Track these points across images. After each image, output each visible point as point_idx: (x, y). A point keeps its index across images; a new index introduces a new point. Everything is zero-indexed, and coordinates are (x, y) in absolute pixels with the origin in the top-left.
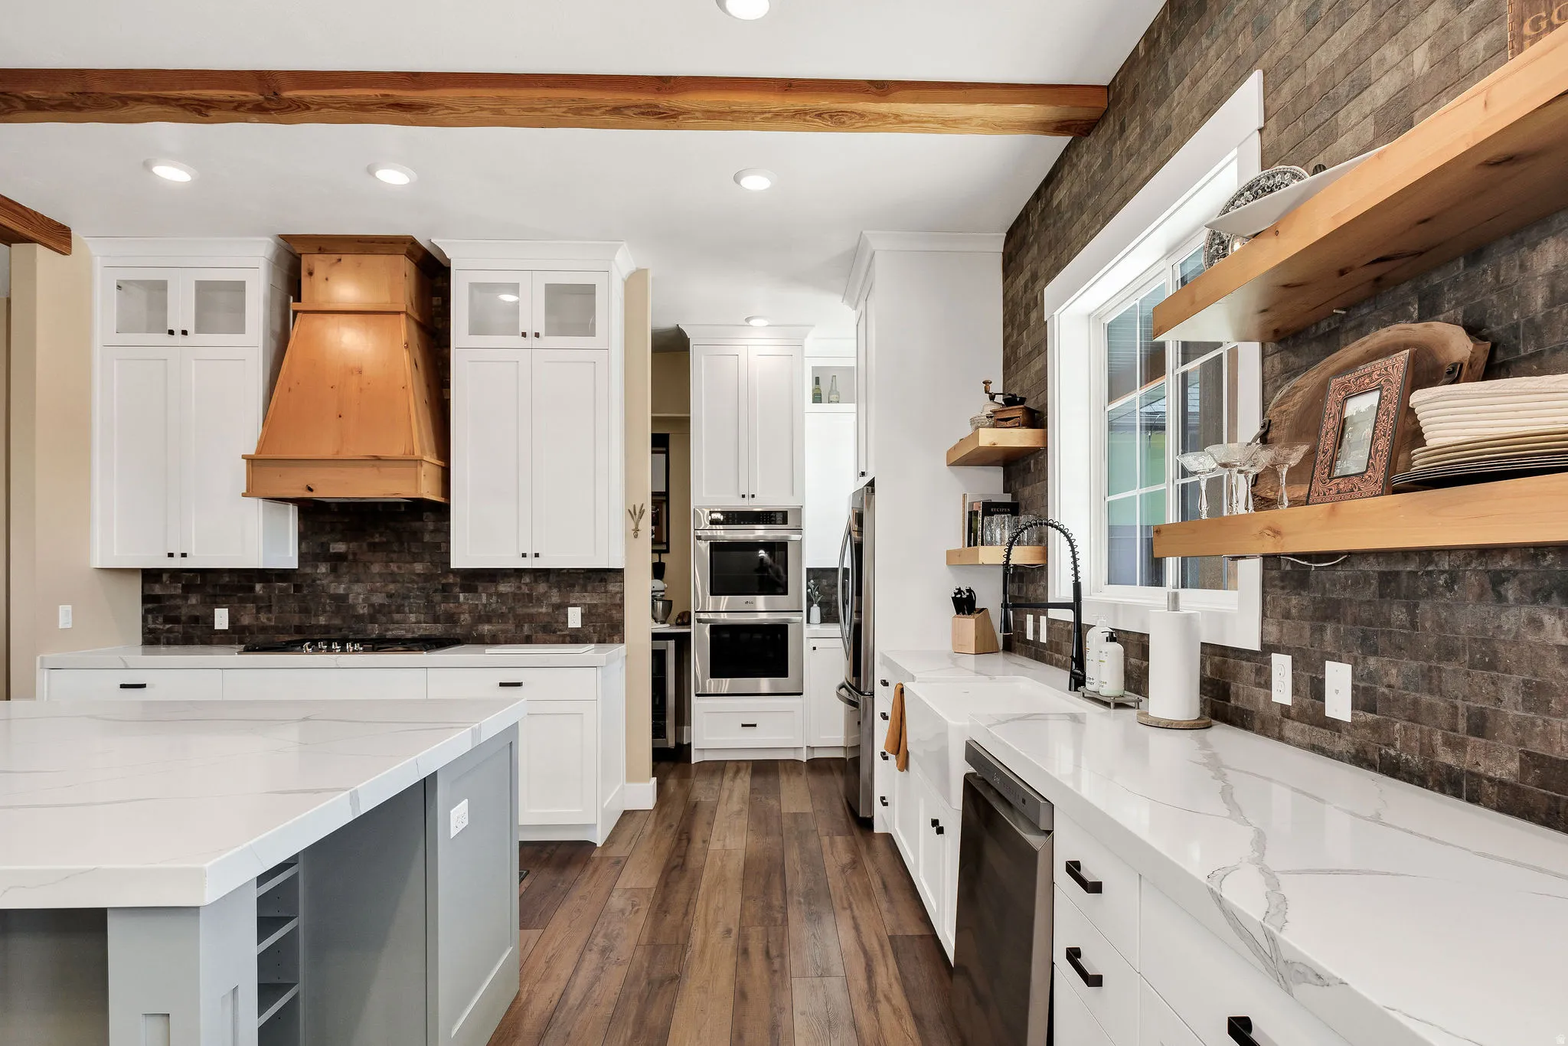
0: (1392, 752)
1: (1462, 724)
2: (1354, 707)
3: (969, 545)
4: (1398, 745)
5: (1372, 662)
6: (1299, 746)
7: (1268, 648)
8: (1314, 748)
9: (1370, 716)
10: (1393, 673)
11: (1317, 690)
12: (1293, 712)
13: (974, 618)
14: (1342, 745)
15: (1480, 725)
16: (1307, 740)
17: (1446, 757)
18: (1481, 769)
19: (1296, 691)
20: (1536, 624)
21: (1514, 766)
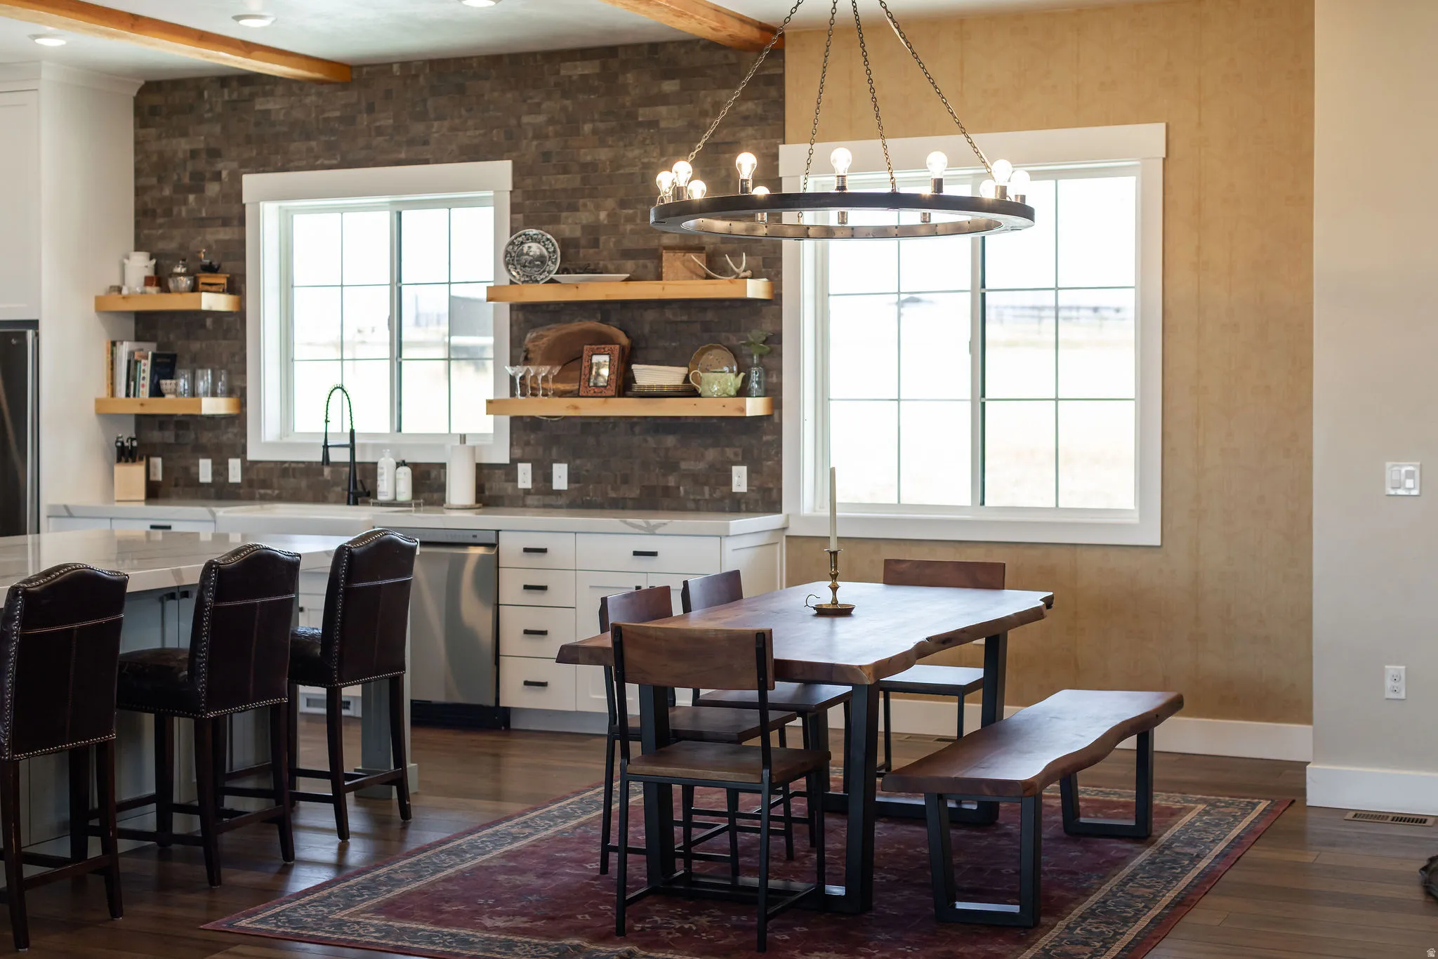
0: (588, 498)
1: (619, 481)
2: (569, 482)
3: (128, 395)
4: (591, 494)
5: (578, 462)
6: (537, 507)
7: (514, 462)
8: (545, 506)
9: (577, 485)
10: (588, 465)
11: (548, 478)
12: (532, 491)
13: (141, 465)
14: (561, 501)
15: (626, 480)
16: (541, 503)
17: (612, 495)
18: (626, 496)
19: (534, 480)
20: (646, 441)
21: (638, 492)
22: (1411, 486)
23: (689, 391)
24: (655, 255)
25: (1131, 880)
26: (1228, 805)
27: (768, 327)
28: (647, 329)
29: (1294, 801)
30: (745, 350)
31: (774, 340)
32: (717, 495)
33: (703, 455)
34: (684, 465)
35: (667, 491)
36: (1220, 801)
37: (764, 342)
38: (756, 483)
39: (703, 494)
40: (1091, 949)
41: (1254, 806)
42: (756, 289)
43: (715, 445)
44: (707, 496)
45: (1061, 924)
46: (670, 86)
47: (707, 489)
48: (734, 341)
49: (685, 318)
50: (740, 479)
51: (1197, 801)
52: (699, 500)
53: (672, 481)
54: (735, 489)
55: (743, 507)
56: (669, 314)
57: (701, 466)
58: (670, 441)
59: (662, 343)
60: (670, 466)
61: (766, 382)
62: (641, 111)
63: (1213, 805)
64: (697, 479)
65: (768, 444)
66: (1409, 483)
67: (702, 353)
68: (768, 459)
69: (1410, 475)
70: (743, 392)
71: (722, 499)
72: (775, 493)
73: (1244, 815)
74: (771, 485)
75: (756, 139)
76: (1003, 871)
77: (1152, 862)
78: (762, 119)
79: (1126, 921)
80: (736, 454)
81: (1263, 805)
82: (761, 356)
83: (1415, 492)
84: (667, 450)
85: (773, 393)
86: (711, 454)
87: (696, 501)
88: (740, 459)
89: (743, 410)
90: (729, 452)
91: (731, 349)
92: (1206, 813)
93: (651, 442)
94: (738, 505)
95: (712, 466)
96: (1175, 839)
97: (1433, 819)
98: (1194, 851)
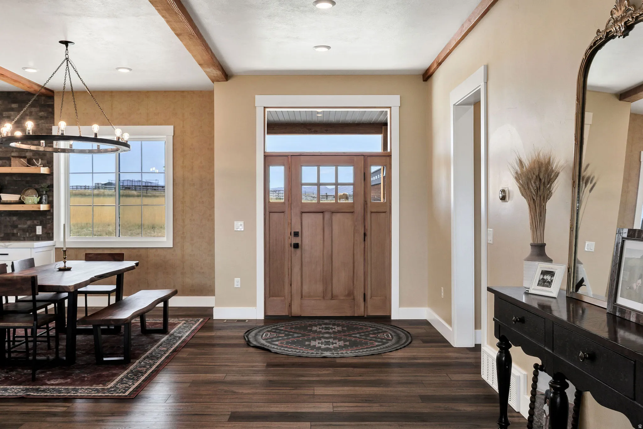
22: (241, 228)
23: (21, 202)
24: (9, 159)
25: (161, 346)
26: (191, 321)
27: (49, 183)
28: (6, 183)
29: (210, 318)
30: (41, 190)
31: (51, 187)
32: (31, 235)
33: (26, 223)
34: (19, 226)
35: (13, 235)
36: (189, 320)
37: (47, 187)
38: (45, 231)
39: (26, 235)
40: (146, 368)
41: (198, 320)
42: (44, 170)
43: (31, 219)
44: (28, 236)
45: (138, 361)
46: (14, 106)
47: (27, 234)
48: (37, 186)
49: (20, 179)
50: (39, 230)
51: (182, 320)
52: (25, 237)
53: (15, 231)
54: (37, 233)
55: (40, 239)
56: (14, 178)
57: (25, 226)
58: (15, 218)
59: (12, 187)
60: (15, 226)
61: (48, 200)
62: (4, 113)
63: (187, 321)
64: (24, 231)
65: (49, 219)
66: (241, 227)
67: (26, 190)
68: (49, 224)
69: (241, 225)
70: (40, 202)
71: (33, 237)
72: (51, 235)
73: (195, 324)
74: (50, 232)
75: (45, 124)
76: (121, 347)
77: (168, 340)
78: (46, 118)
79: (158, 358)
80: (38, 222)
81: (201, 320)
82: (46, 192)
83: (243, 230)
84: (14, 221)
85: (51, 203)
86: (29, 223)
87: (24, 238)
88: (39, 224)
89: (40, 208)
90: (35, 222)
91: (36, 189)
92: (185, 323)
93: (8, 219)
94: (38, 238)
95: (29, 226)
96: (175, 332)
97: (248, 320)
98: (180, 335)
